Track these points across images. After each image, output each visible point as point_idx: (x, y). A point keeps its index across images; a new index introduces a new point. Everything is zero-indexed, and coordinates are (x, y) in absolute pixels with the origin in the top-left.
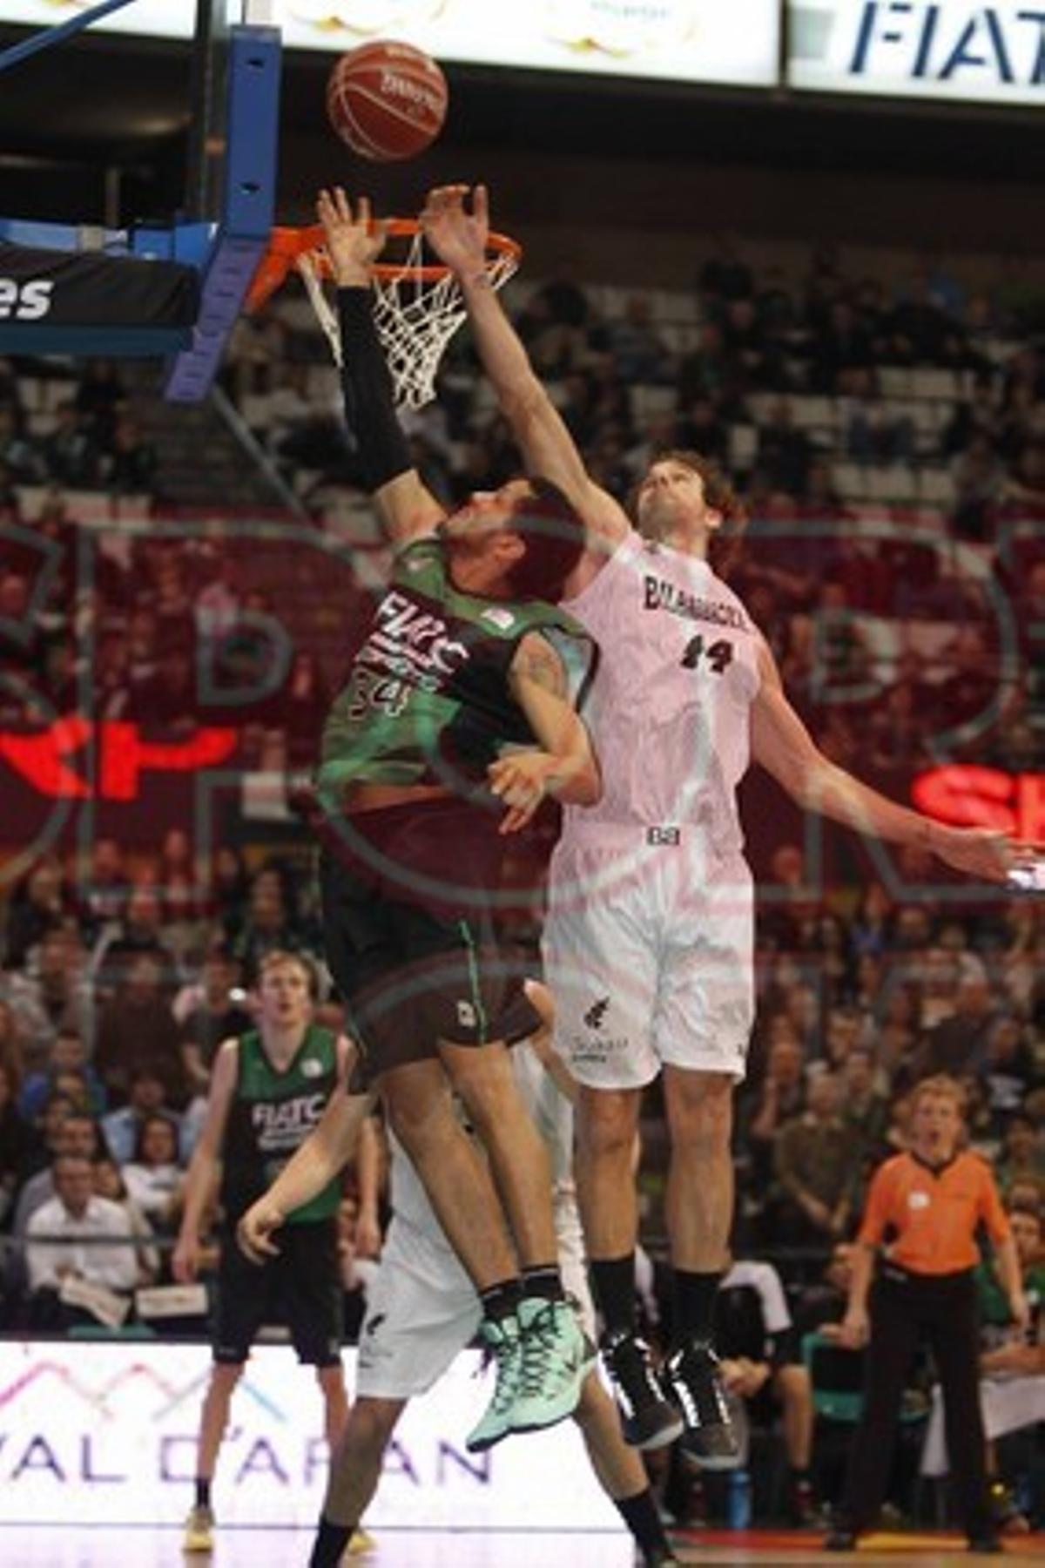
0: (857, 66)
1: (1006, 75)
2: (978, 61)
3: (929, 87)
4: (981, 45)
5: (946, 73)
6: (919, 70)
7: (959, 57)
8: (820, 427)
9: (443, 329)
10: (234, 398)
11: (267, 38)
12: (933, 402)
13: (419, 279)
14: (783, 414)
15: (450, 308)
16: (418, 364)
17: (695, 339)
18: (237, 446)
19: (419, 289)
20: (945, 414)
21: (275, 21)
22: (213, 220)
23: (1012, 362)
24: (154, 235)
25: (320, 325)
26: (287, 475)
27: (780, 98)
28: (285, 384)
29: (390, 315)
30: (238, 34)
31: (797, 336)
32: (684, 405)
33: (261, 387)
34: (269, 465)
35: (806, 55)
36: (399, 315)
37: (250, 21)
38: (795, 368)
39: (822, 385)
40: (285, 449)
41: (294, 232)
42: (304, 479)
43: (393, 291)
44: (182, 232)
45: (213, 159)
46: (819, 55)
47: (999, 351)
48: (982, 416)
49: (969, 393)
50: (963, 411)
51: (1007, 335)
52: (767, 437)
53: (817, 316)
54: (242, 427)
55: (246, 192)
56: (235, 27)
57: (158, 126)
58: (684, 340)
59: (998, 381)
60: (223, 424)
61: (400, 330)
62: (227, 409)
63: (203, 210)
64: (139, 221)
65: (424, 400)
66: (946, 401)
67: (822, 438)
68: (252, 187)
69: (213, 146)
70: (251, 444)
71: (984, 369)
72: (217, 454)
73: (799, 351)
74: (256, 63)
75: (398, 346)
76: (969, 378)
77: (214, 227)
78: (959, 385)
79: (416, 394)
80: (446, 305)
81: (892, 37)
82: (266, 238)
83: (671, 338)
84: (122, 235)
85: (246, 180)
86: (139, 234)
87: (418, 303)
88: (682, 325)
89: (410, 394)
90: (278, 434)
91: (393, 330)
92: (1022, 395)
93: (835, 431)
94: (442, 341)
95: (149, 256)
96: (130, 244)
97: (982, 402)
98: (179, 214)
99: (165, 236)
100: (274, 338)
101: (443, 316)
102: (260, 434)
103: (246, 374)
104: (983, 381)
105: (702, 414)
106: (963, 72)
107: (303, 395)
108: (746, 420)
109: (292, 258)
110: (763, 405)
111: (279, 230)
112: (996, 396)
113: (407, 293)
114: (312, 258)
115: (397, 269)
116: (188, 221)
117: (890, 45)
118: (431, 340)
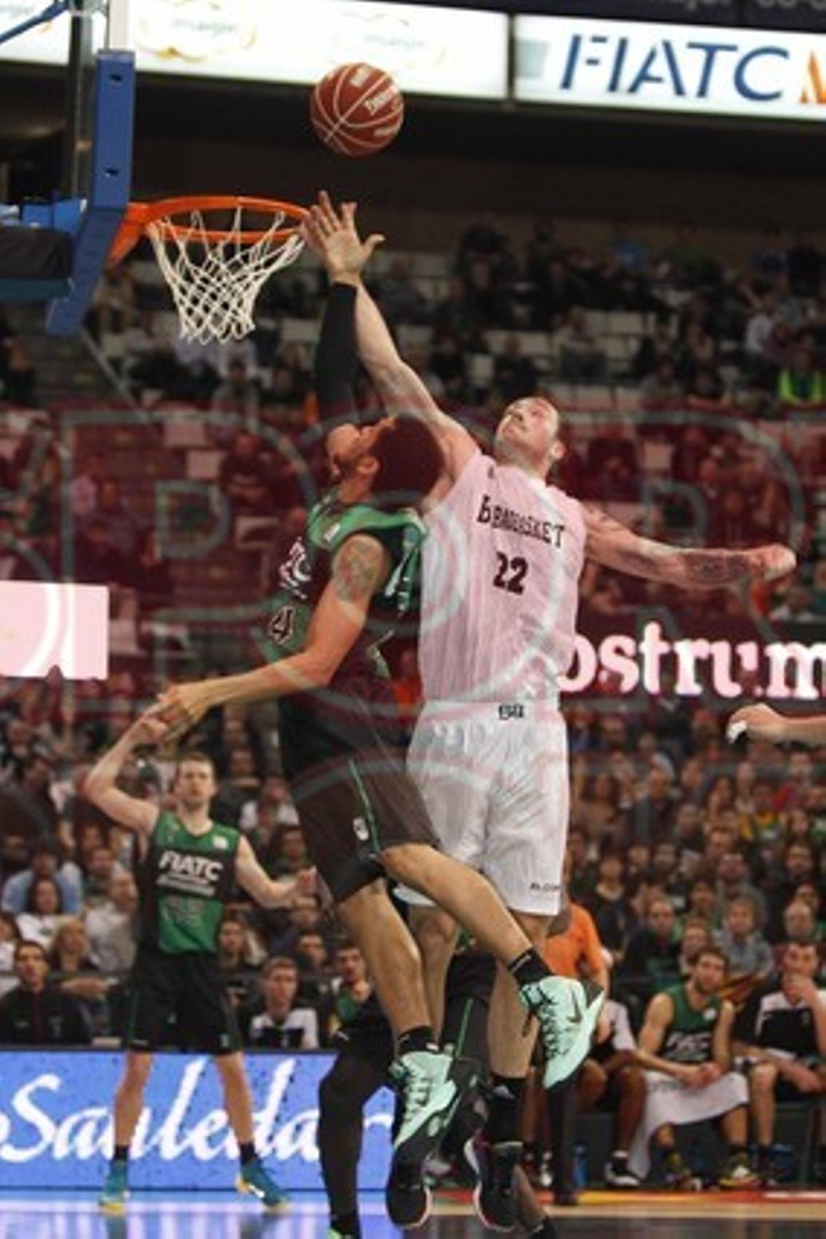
0: (566, 84)
1: (679, 91)
2: (658, 80)
3: (621, 99)
4: (660, 67)
5: (633, 89)
6: (613, 87)
7: (643, 76)
8: (543, 356)
9: (257, 278)
10: (96, 336)
11: (123, 59)
12: (625, 337)
13: (239, 242)
14: (512, 346)
15: (262, 261)
16: (240, 304)
17: (444, 290)
18: (99, 372)
19: (238, 247)
20: (634, 345)
21: (129, 47)
22: (82, 196)
23: (686, 306)
24: (39, 209)
25: (163, 277)
26: (136, 394)
27: (508, 108)
28: (136, 324)
29: (217, 268)
30: (103, 57)
31: (522, 287)
32: (436, 340)
33: (117, 329)
34: (123, 386)
35: (528, 75)
36: (223, 267)
37: (111, 46)
38: (520, 311)
39: (542, 324)
40: (135, 373)
41: (144, 206)
42: (150, 396)
43: (220, 251)
44: (60, 206)
45: (83, 155)
46: (538, 75)
47: (675, 298)
48: (662, 348)
49: (652, 330)
50: (647, 344)
51: (680, 286)
52: (502, 363)
53: (538, 272)
54: (102, 358)
55: (108, 175)
56: (100, 52)
57: (40, 131)
58: (436, 290)
59: (674, 321)
60: (87, 356)
61: (224, 280)
62: (91, 345)
63: (75, 189)
64: (27, 198)
65: (245, 331)
66: (636, 335)
67: (542, 364)
68: (113, 172)
69: (81, 146)
70: (108, 369)
71: (663, 312)
72: (81, 378)
73: (523, 298)
74: (117, 78)
75: (224, 291)
76: (652, 318)
77: (84, 203)
78: (645, 323)
79: (239, 328)
80: (259, 259)
81: (593, 62)
82: (123, 211)
83: (426, 288)
84: (14, 209)
85: (108, 166)
86: (28, 208)
87: (238, 257)
88: (434, 278)
89: (233, 328)
90: (130, 362)
91: (219, 279)
92: (694, 330)
93: (550, 358)
94: (256, 287)
95: (35, 225)
96: (20, 216)
97: (663, 337)
98: (57, 193)
99: (46, 209)
100: (127, 289)
101: (257, 268)
102: (116, 363)
103: (105, 317)
104: (663, 319)
105: (448, 347)
106: (646, 87)
107: (149, 334)
108: (484, 350)
109: (143, 226)
110: (497, 340)
111: (133, 205)
112: (673, 331)
113: (230, 251)
114: (158, 225)
115: (223, 233)
116: (62, 199)
117: (592, 68)
118: (247, 287)
